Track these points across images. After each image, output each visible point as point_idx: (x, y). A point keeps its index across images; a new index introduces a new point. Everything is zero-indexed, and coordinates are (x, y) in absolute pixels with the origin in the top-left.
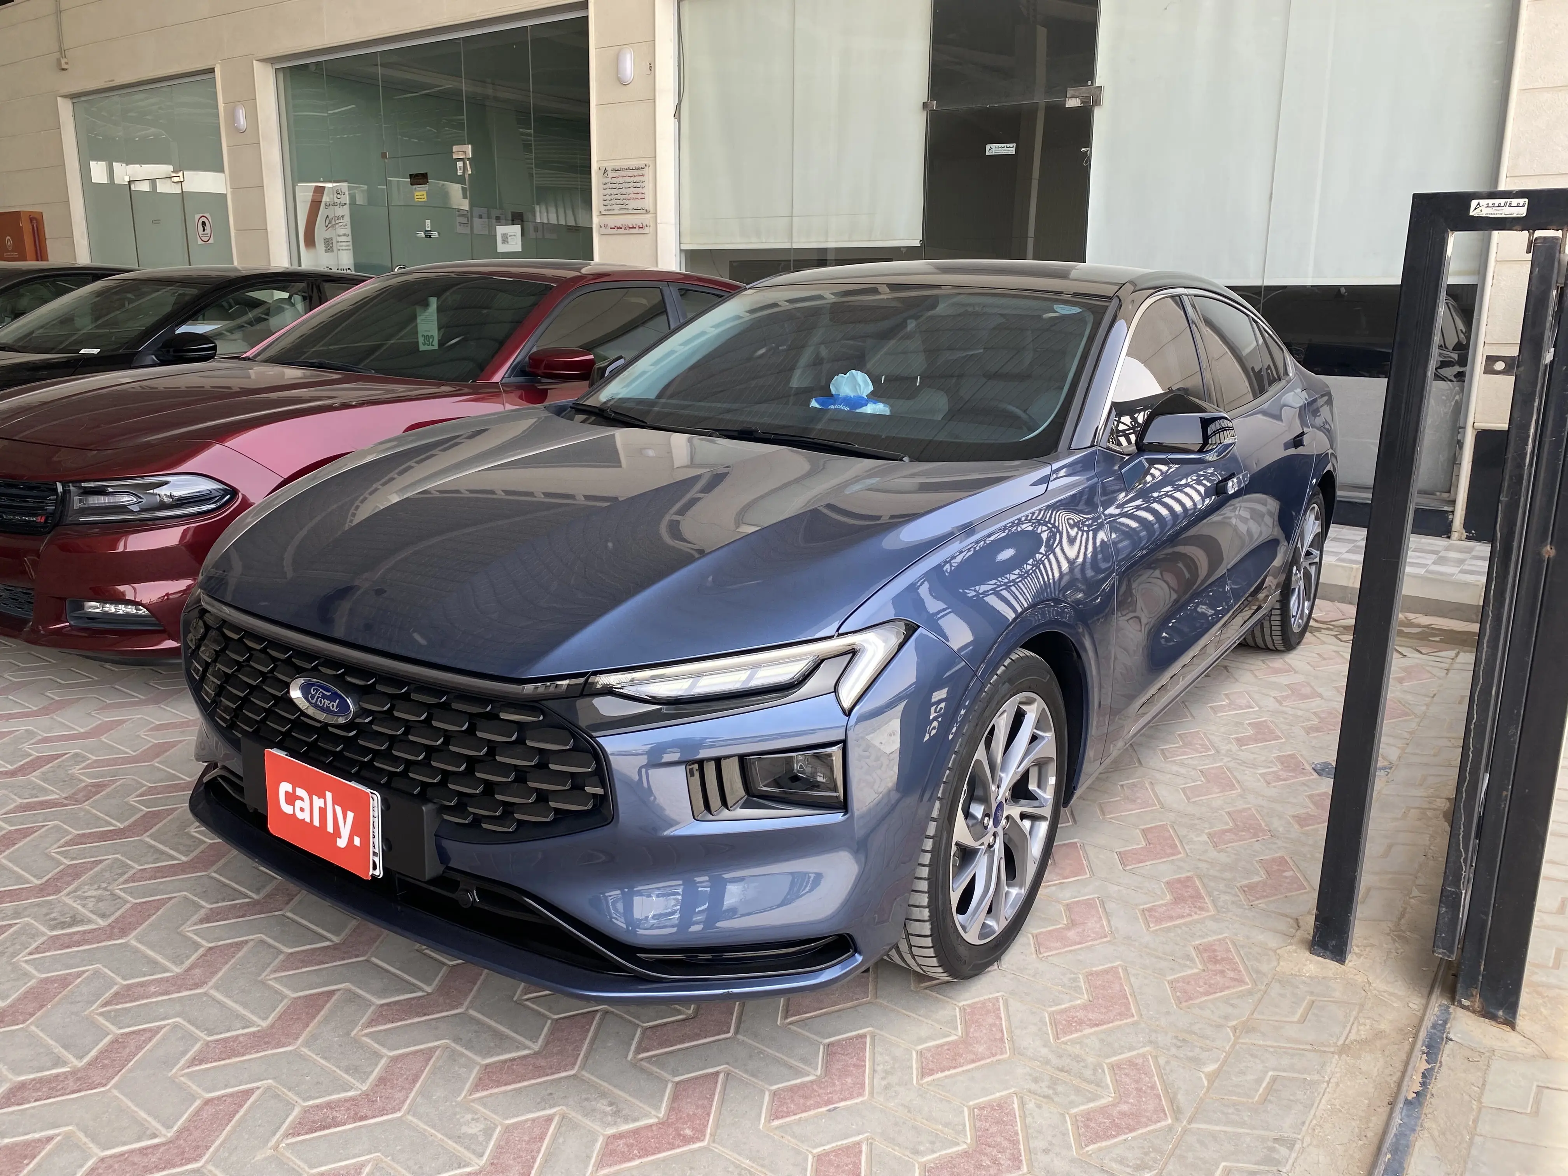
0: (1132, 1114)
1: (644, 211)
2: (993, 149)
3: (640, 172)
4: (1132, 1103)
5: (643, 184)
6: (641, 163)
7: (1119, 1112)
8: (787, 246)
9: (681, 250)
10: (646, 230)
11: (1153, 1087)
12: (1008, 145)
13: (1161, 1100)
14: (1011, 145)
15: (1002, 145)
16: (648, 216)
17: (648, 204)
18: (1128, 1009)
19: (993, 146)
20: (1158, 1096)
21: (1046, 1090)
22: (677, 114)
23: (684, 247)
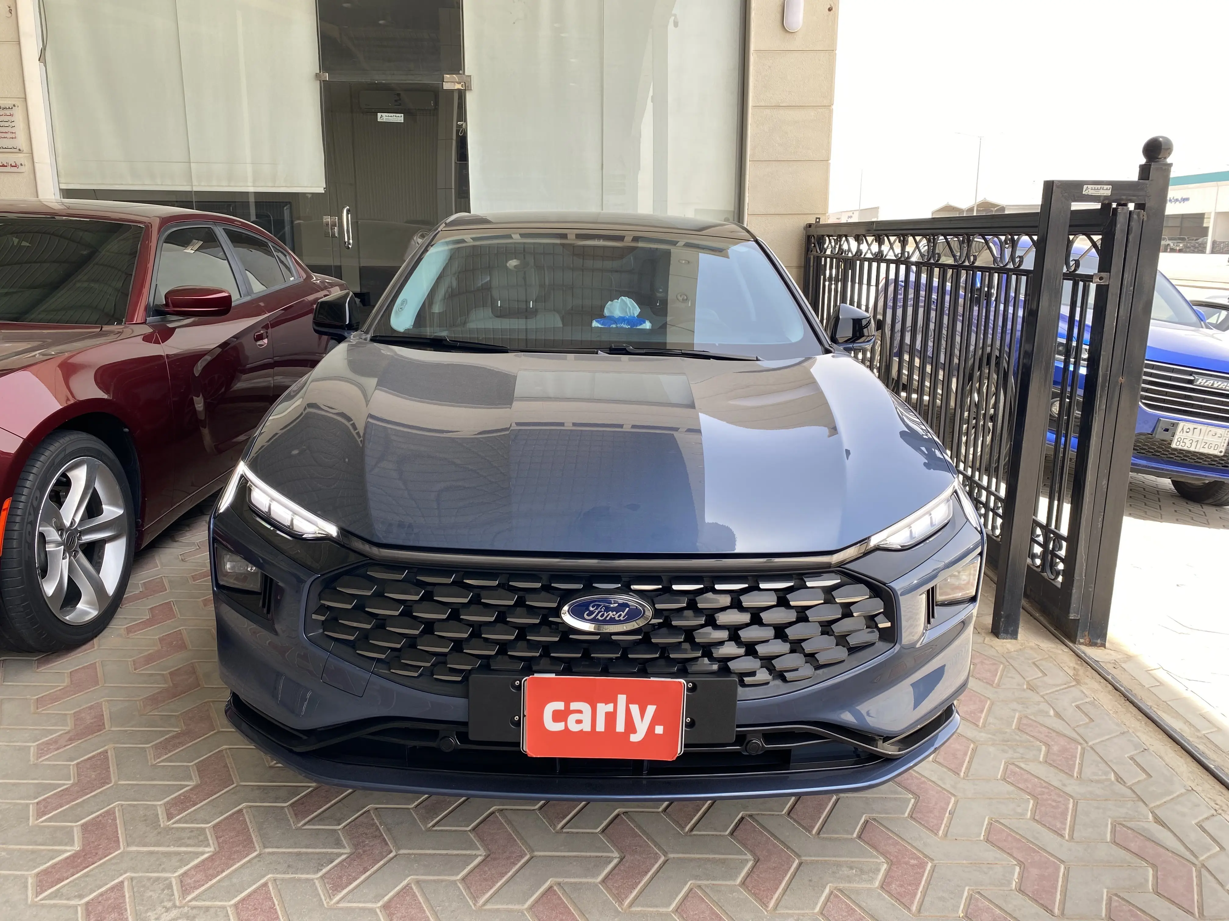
1: (17, 151)
2: (383, 117)
3: (8, 112)
5: (13, 124)
6: (8, 103)
8: (187, 188)
9: (60, 189)
10: (21, 169)
12: (397, 115)
14: (400, 115)
15: (392, 115)
16: (21, 155)
17: (21, 141)
19: (384, 114)
22: (42, 58)
23: (63, 187)
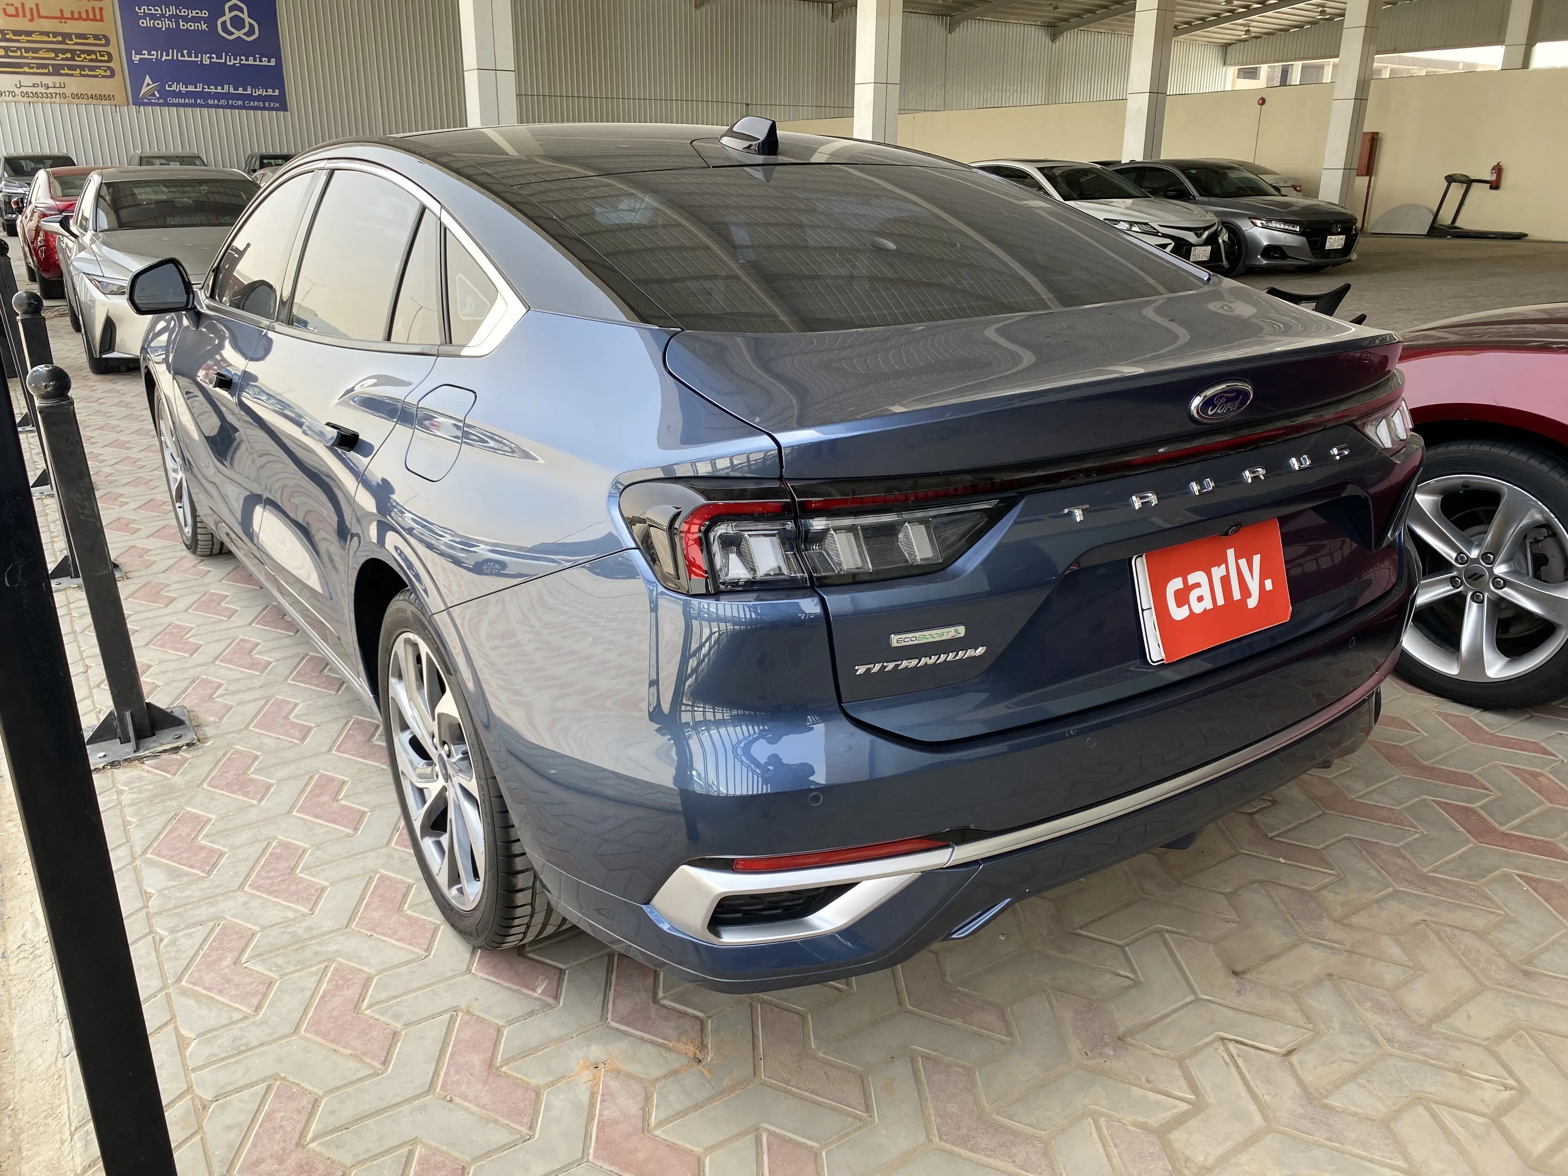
0: (215, 964)
4: (224, 969)
7: (226, 957)
11: (220, 992)
13: (205, 989)
18: (317, 1033)
20: (209, 989)
21: (294, 929)
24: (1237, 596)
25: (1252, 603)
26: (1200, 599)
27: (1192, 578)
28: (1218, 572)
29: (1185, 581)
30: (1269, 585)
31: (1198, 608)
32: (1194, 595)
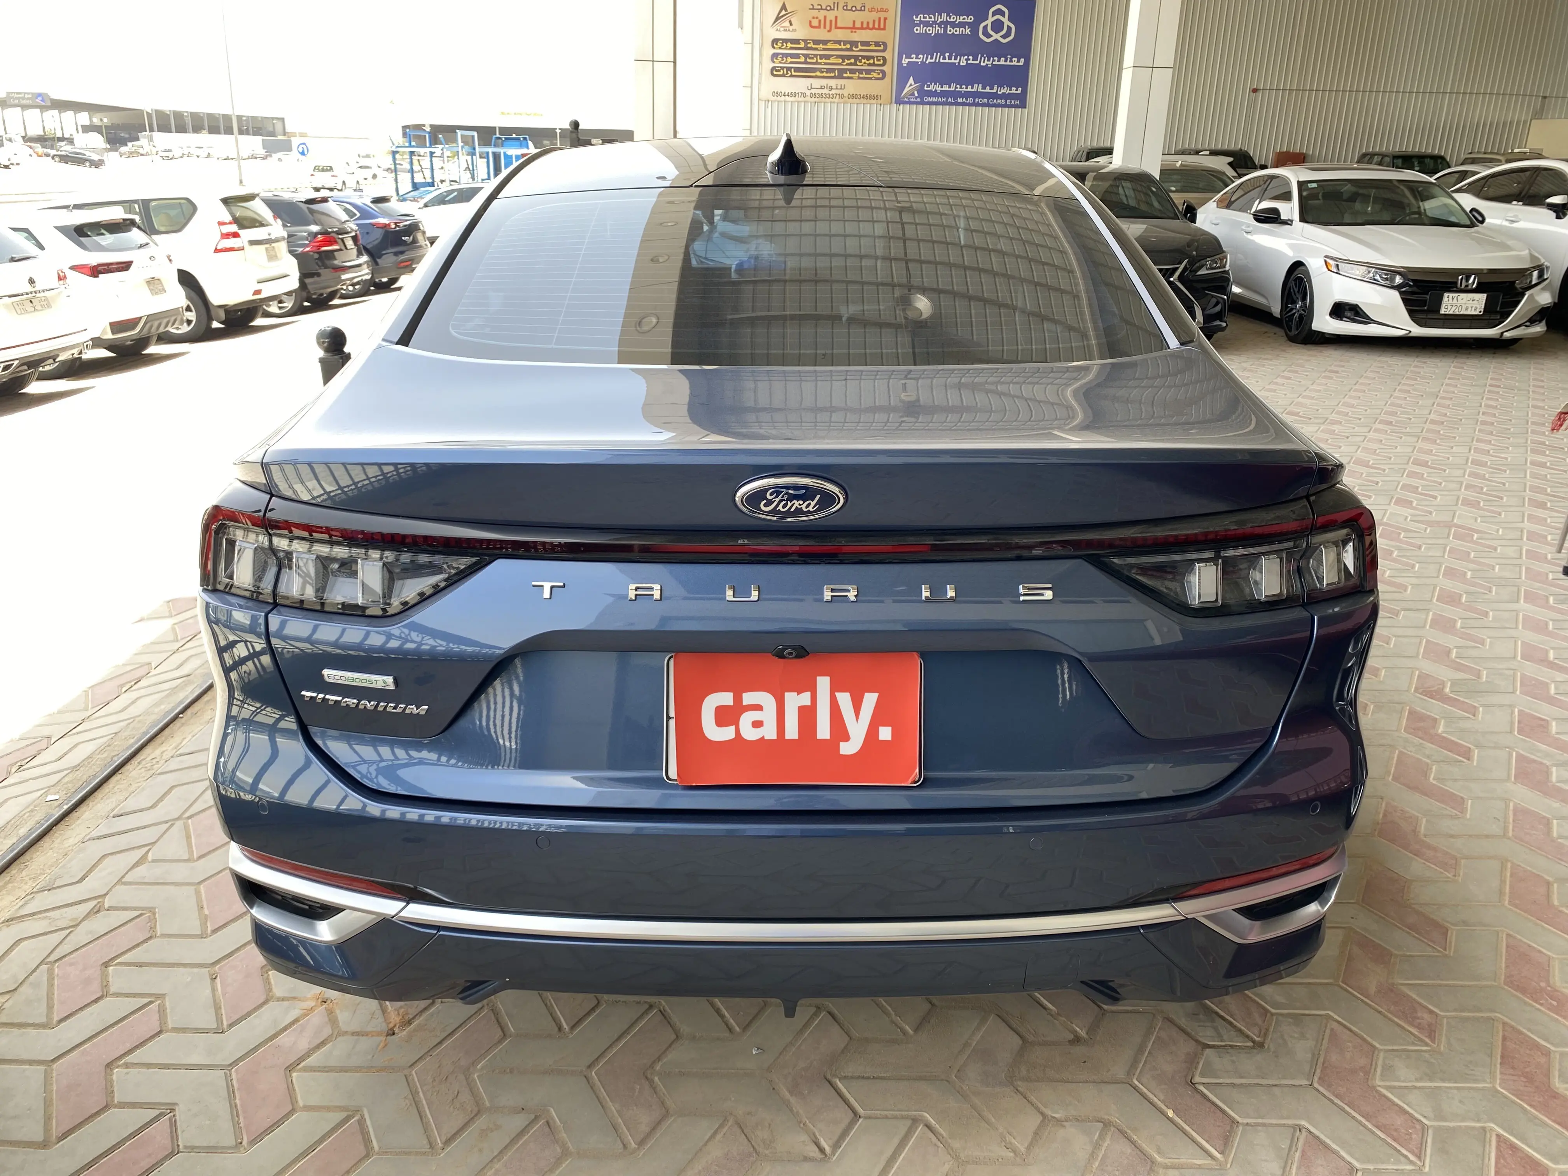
24: (823, 731)
25: (848, 748)
26: (757, 724)
27: (749, 698)
28: (794, 701)
29: (738, 699)
30: (885, 733)
31: (750, 734)
32: (746, 719)
